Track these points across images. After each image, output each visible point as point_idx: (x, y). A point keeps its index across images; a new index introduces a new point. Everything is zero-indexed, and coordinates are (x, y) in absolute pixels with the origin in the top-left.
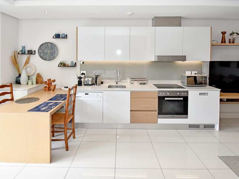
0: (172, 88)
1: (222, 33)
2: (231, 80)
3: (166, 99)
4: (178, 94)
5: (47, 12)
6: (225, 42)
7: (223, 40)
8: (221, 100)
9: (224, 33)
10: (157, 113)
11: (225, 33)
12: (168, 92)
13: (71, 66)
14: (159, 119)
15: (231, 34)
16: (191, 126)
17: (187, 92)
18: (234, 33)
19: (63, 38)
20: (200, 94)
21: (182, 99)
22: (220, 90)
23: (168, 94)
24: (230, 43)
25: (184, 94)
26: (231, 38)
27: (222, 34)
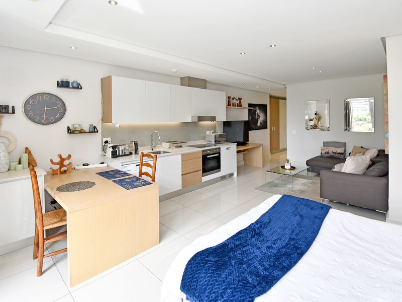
0: (205, 147)
3: (208, 157)
4: (215, 151)
5: (73, 48)
8: (238, 152)
9: (229, 97)
10: (201, 171)
12: (208, 150)
13: (90, 132)
14: (203, 178)
15: (233, 98)
17: (220, 148)
19: (73, 88)
20: (227, 149)
21: (217, 155)
22: (236, 144)
24: (233, 106)
26: (233, 101)
27: (228, 99)
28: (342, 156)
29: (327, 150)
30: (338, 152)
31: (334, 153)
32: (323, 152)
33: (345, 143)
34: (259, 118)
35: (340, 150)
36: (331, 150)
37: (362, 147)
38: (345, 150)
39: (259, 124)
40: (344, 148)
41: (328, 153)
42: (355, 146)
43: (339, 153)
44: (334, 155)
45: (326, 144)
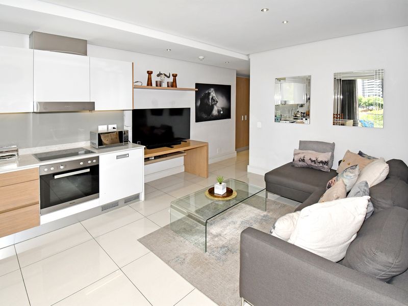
1: (148, 72)
2: (163, 131)
3: (57, 177)
4: (81, 163)
6: (151, 85)
7: (149, 82)
9: (150, 73)
10: (39, 206)
11: (152, 72)
12: (62, 164)
14: (42, 217)
15: (158, 75)
16: (105, 208)
17: (97, 158)
18: (162, 74)
20: (118, 157)
21: (88, 170)
22: (145, 147)
23: (62, 167)
24: (157, 86)
25: (92, 162)
26: (159, 79)
27: (148, 75)
28: (326, 166)
29: (301, 156)
30: (320, 160)
31: (312, 161)
32: (297, 158)
33: (334, 144)
34: (216, 104)
35: (323, 157)
36: (310, 155)
37: (360, 154)
38: (332, 156)
39: (215, 112)
40: (330, 153)
41: (303, 160)
42: (348, 151)
43: (322, 162)
44: (313, 164)
45: (304, 145)
